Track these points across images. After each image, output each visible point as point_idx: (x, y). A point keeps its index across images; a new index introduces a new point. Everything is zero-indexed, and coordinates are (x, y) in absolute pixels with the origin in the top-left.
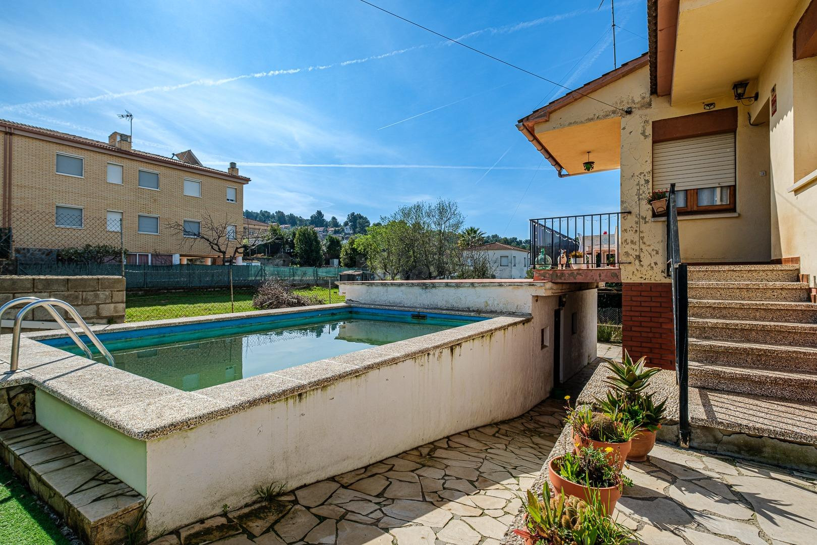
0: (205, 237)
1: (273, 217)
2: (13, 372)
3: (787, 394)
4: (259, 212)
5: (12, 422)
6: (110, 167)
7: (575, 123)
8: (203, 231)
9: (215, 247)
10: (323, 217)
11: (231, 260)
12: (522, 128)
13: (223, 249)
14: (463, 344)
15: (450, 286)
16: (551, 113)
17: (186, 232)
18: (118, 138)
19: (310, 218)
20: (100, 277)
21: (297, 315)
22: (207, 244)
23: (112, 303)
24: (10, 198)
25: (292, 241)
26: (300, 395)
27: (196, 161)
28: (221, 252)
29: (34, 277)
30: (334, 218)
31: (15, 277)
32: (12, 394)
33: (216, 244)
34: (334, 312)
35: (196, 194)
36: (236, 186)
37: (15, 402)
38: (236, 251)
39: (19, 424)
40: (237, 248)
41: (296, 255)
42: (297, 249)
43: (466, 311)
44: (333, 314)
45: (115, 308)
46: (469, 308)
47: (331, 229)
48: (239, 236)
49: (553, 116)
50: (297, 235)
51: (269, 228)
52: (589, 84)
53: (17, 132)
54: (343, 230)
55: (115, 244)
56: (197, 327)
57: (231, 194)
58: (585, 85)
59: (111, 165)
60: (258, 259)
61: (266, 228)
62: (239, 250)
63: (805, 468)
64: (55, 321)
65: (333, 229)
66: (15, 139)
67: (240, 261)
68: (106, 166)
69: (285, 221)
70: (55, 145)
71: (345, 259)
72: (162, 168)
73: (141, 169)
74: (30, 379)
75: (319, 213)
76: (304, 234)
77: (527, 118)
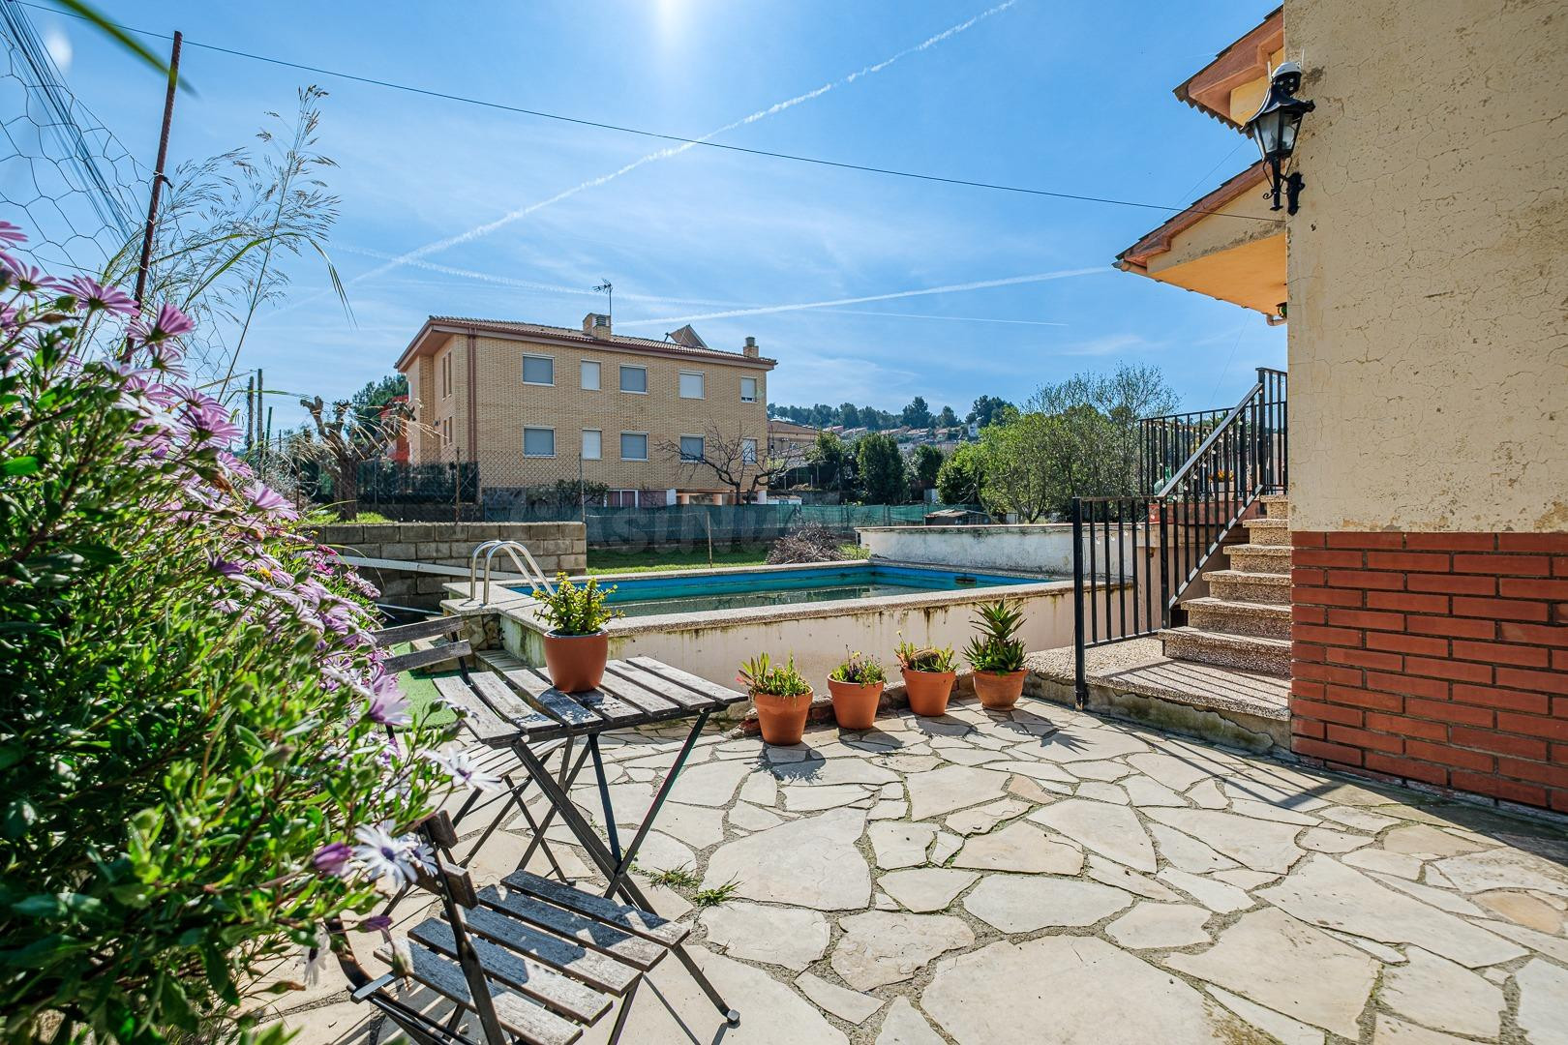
0: (710, 460)
1: (836, 414)
2: (485, 604)
3: (1273, 667)
4: (812, 408)
5: (485, 645)
6: (584, 365)
7: (1214, 249)
8: (708, 452)
9: (724, 475)
10: (926, 408)
11: (751, 496)
12: (1127, 266)
13: (736, 479)
14: (952, 609)
15: (1013, 533)
16: (1173, 236)
17: (684, 456)
18: (594, 320)
19: (902, 413)
20: (561, 523)
21: (788, 575)
22: (714, 472)
23: (573, 553)
24: (475, 422)
25: (854, 459)
26: (697, 631)
27: (698, 343)
28: (733, 484)
29: (501, 524)
30: (947, 410)
31: (484, 524)
32: (485, 621)
33: (726, 472)
34: (846, 572)
35: (696, 394)
36: (755, 374)
37: (487, 628)
38: (756, 482)
39: (490, 647)
40: (757, 477)
41: (861, 484)
42: (863, 474)
43: (1037, 572)
44: (843, 575)
45: (576, 559)
46: (1040, 568)
47: (942, 431)
48: (760, 458)
49: (1176, 241)
50: (862, 449)
51: (817, 438)
52: (1229, 182)
53: (480, 333)
54: (965, 432)
55: (594, 476)
56: (657, 584)
57: (747, 388)
58: (1223, 185)
59: (586, 363)
60: (798, 493)
61: (813, 438)
62: (760, 480)
63: (1185, 731)
64: (520, 573)
65: (945, 430)
66: (479, 342)
67: (763, 498)
68: (580, 366)
69: (857, 420)
70: (521, 345)
71: (945, 488)
72: (650, 360)
73: (624, 364)
74: (497, 609)
75: (919, 402)
76: (874, 446)
77: (1131, 250)
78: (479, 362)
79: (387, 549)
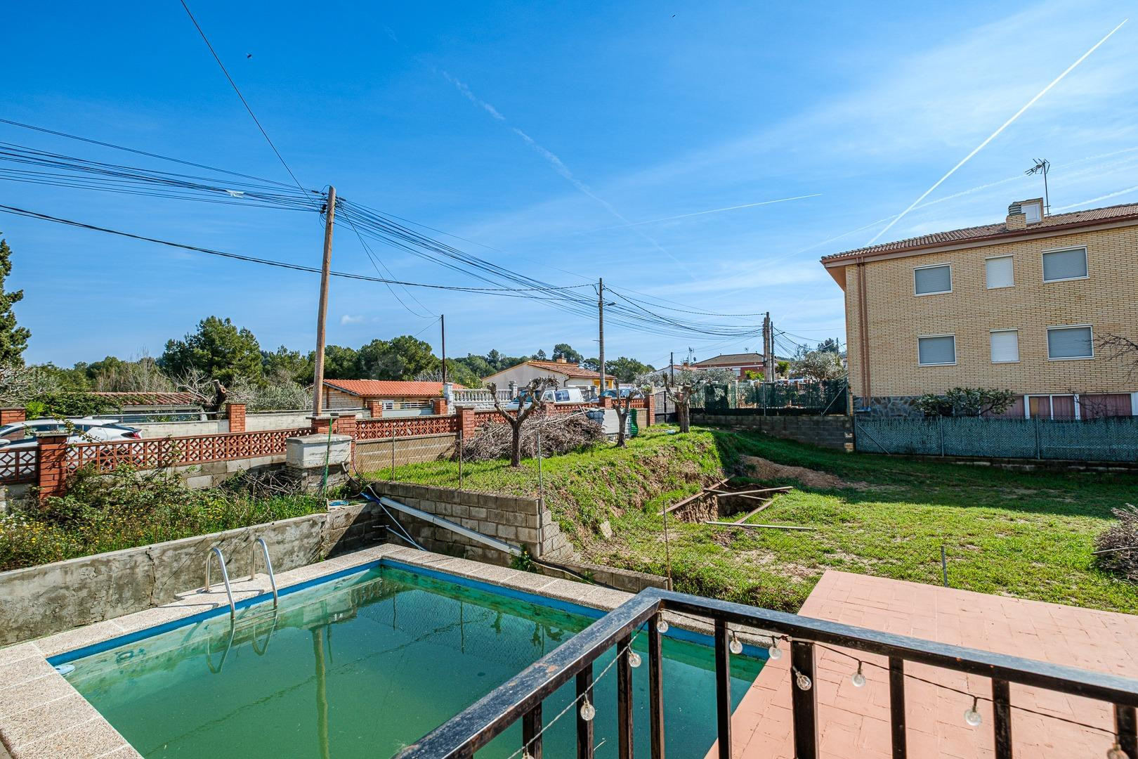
6: (991, 264)
23: (527, 527)
45: (529, 533)
53: (867, 260)
55: (1008, 381)
59: (991, 261)
66: (869, 268)
68: (984, 265)
70: (912, 260)
73: (1047, 250)
78: (869, 285)
79: (425, 504)
